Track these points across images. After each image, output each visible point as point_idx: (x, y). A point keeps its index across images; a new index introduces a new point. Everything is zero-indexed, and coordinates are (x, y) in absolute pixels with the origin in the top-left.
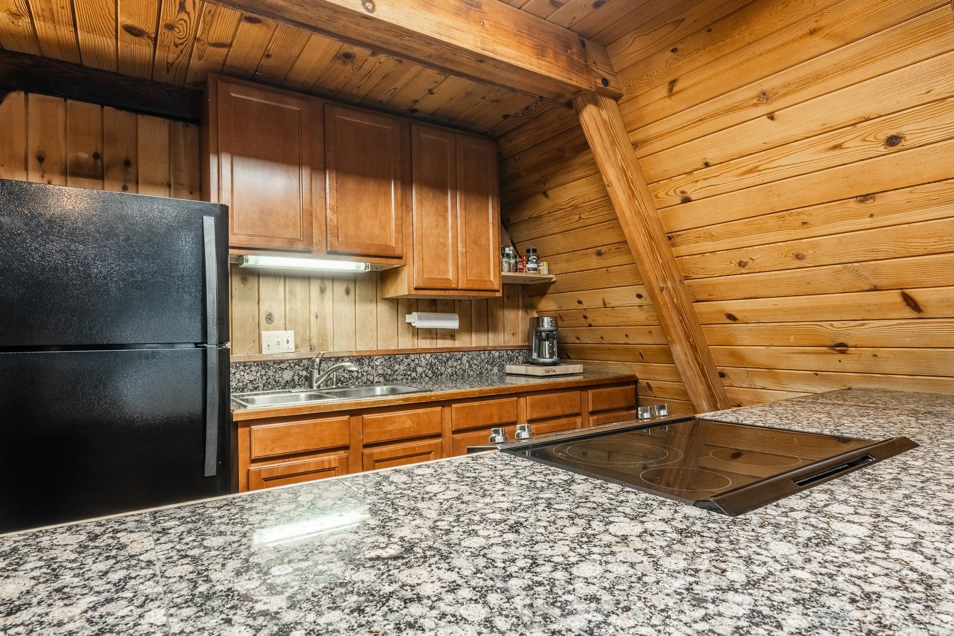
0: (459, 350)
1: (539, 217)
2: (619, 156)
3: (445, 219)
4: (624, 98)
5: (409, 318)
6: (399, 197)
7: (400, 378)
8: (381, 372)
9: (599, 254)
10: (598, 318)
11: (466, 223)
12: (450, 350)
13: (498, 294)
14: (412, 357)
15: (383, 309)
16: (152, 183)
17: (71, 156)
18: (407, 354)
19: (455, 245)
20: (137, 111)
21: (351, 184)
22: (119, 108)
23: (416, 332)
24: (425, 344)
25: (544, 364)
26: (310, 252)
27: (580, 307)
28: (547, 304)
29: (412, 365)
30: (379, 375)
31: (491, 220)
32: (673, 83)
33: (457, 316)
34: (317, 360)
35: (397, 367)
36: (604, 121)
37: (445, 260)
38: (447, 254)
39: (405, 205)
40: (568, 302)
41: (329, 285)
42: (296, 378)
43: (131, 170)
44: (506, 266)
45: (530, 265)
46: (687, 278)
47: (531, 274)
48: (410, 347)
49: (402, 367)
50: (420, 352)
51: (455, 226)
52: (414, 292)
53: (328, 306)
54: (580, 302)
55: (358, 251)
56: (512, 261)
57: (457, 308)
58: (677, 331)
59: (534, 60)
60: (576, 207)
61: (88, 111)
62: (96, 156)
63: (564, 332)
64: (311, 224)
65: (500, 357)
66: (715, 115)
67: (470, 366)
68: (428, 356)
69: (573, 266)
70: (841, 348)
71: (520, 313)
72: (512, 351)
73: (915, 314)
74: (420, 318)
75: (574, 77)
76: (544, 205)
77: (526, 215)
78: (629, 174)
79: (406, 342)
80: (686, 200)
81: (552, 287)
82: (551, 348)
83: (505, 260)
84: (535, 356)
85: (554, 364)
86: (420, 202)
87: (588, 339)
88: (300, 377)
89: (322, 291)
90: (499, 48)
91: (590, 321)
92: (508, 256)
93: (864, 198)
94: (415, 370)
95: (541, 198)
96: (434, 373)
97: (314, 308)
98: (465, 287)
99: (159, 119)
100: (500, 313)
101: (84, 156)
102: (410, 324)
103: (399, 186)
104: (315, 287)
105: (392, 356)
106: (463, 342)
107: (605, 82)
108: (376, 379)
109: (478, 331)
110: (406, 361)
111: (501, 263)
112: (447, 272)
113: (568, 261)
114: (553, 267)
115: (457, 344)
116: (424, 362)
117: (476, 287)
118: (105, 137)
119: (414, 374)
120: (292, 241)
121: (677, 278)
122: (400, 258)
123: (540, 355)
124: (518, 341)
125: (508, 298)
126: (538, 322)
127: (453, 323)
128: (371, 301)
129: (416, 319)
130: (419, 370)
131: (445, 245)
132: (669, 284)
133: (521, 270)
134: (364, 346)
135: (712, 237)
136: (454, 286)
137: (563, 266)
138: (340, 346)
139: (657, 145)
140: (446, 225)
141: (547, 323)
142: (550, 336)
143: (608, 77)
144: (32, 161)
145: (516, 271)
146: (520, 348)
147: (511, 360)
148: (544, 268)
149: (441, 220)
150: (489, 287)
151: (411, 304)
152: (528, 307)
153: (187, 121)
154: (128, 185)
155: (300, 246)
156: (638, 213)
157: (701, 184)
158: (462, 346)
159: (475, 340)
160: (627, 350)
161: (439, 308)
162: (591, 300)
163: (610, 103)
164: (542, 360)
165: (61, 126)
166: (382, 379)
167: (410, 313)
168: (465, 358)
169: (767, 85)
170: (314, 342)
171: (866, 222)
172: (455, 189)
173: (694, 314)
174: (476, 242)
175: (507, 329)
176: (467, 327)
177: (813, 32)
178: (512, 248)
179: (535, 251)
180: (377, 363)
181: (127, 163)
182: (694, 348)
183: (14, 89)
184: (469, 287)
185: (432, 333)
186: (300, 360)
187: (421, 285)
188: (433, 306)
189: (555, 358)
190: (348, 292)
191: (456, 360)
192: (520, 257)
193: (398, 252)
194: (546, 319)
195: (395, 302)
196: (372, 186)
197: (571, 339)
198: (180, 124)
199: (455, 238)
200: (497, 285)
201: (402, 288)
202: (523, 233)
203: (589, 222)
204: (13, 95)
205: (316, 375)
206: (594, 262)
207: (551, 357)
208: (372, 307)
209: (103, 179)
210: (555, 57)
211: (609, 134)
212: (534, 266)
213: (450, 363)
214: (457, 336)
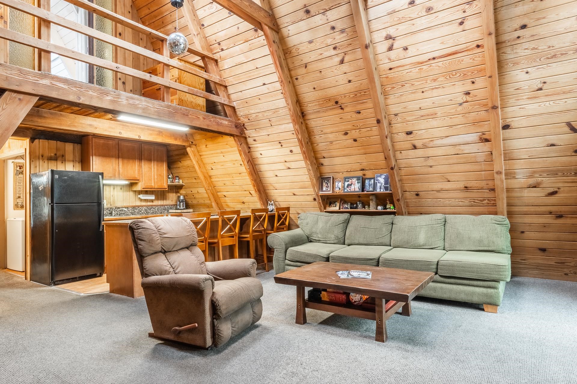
0: (154, 206)
1: (179, 167)
2: (196, 158)
3: (151, 169)
4: (197, 145)
5: (139, 196)
6: (138, 164)
7: (136, 214)
8: (131, 212)
9: (195, 179)
10: (197, 196)
11: (157, 170)
12: (152, 206)
13: (166, 189)
14: (140, 208)
15: (131, 194)
16: (69, 161)
17: (49, 155)
18: (139, 207)
19: (154, 176)
20: (65, 142)
21: (126, 161)
22: (61, 141)
23: (141, 200)
24: (144, 204)
25: (181, 209)
26: (115, 180)
27: (192, 193)
28: (182, 191)
29: (140, 210)
30: (130, 213)
31: (165, 169)
32: (206, 145)
33: (154, 195)
34: (114, 208)
35: (135, 210)
36: (192, 151)
37: (151, 181)
38: (152, 179)
39: (140, 166)
40: (188, 191)
41: (116, 187)
42: (107, 213)
43: (64, 158)
44: (169, 181)
45: (176, 181)
46: (215, 186)
47: (177, 183)
48: (139, 205)
49: (137, 211)
50: (142, 206)
51: (154, 171)
52: (142, 189)
53: (116, 193)
54: (191, 191)
55: (127, 179)
56: (171, 180)
57: (154, 193)
58: (213, 200)
59: (174, 141)
60: (188, 166)
61: (53, 143)
62: (55, 154)
63: (188, 200)
64: (115, 172)
65: (167, 208)
66: (215, 153)
67: (158, 210)
68: (145, 207)
69: (189, 181)
70: (243, 203)
71: (174, 194)
72: (171, 206)
73: (252, 196)
74: (143, 196)
75: (184, 143)
76: (180, 165)
77: (175, 166)
78: (199, 162)
79: (138, 203)
80: (212, 169)
81: (184, 187)
82: (183, 204)
83: (169, 179)
84: (178, 207)
85: (184, 209)
86: (144, 165)
87: (195, 202)
88: (108, 213)
89: (114, 189)
90: (166, 140)
91: (194, 197)
92: (170, 178)
93: (240, 173)
94: (141, 211)
95: (179, 163)
96: (147, 212)
97: (112, 193)
98: (157, 188)
99: (70, 143)
100: (167, 194)
101: (53, 155)
102: (139, 198)
103: (138, 161)
104: (112, 188)
105: (134, 207)
106: (156, 203)
107: (192, 142)
108: (129, 214)
109: (161, 200)
110: (138, 209)
111: (167, 180)
112: (152, 183)
113: (187, 180)
114: (184, 181)
115: (154, 204)
116: (144, 209)
117: (160, 188)
118: (57, 149)
119: (141, 213)
120: (111, 177)
121: (212, 186)
122: (139, 180)
123: (180, 207)
124: (174, 203)
125: (170, 190)
126: (179, 197)
127: (153, 197)
128: (128, 191)
129: (142, 196)
130: (142, 211)
131: (151, 176)
132: (210, 188)
133: (174, 182)
134: (125, 204)
135: (218, 178)
136: (154, 187)
137: (186, 181)
138: (119, 204)
139: (205, 157)
140: (151, 171)
141: (182, 198)
142: (183, 201)
143: (193, 141)
144: (40, 157)
145: (172, 182)
146: (174, 205)
147: (171, 209)
148: (181, 181)
149: (150, 169)
150: (164, 188)
151: (140, 192)
152: (177, 192)
153: (78, 143)
154: (63, 162)
155: (113, 178)
156: (202, 171)
157: (214, 166)
158: (156, 204)
159: (160, 203)
160: (204, 205)
161: (148, 193)
162: (194, 191)
163: (193, 146)
164: (180, 208)
165: (47, 147)
166: (131, 214)
167: (139, 194)
168: (156, 208)
169: (223, 150)
170: (112, 203)
171: (241, 178)
172: (154, 160)
173: (218, 195)
174: (160, 175)
175: (170, 199)
176: (157, 199)
177: (227, 144)
178: (171, 175)
179: (178, 177)
180: (130, 209)
181: (63, 156)
182: (217, 204)
183: (36, 139)
184: (158, 187)
185: (146, 201)
186: (108, 208)
187: (144, 187)
188: (146, 192)
189: (184, 207)
190: (121, 189)
191: (154, 209)
192: (174, 178)
193: (138, 179)
194: (181, 196)
195: (135, 191)
196: (131, 161)
197: (190, 202)
198: (76, 144)
199: (154, 174)
200: (166, 187)
201: (139, 187)
202: (174, 171)
203: (192, 171)
204: (36, 140)
205: (113, 212)
206: (194, 181)
207: (183, 207)
208: (128, 193)
209: (57, 160)
210: (179, 140)
211: (194, 153)
212: (178, 181)
213: (152, 209)
214: (154, 202)
